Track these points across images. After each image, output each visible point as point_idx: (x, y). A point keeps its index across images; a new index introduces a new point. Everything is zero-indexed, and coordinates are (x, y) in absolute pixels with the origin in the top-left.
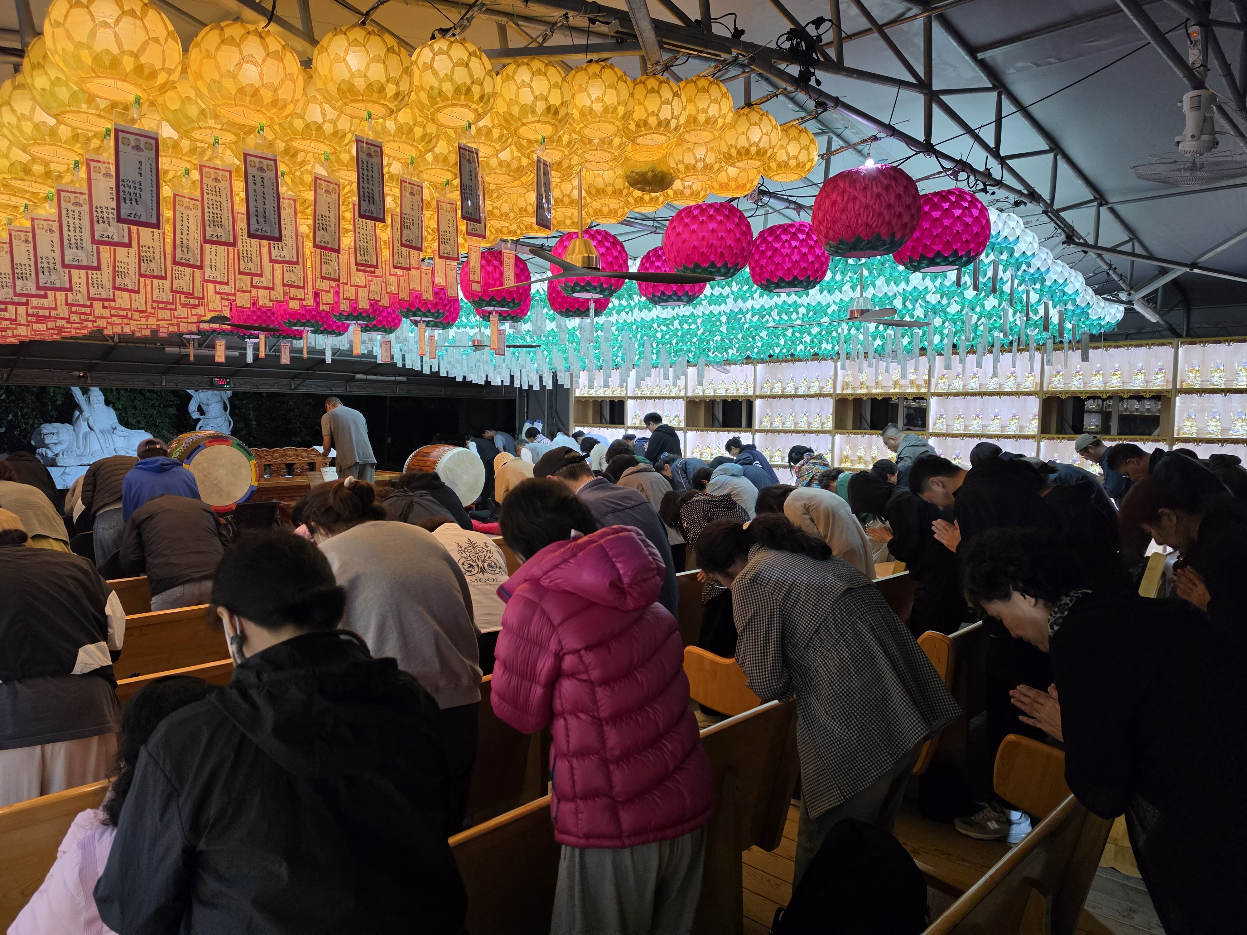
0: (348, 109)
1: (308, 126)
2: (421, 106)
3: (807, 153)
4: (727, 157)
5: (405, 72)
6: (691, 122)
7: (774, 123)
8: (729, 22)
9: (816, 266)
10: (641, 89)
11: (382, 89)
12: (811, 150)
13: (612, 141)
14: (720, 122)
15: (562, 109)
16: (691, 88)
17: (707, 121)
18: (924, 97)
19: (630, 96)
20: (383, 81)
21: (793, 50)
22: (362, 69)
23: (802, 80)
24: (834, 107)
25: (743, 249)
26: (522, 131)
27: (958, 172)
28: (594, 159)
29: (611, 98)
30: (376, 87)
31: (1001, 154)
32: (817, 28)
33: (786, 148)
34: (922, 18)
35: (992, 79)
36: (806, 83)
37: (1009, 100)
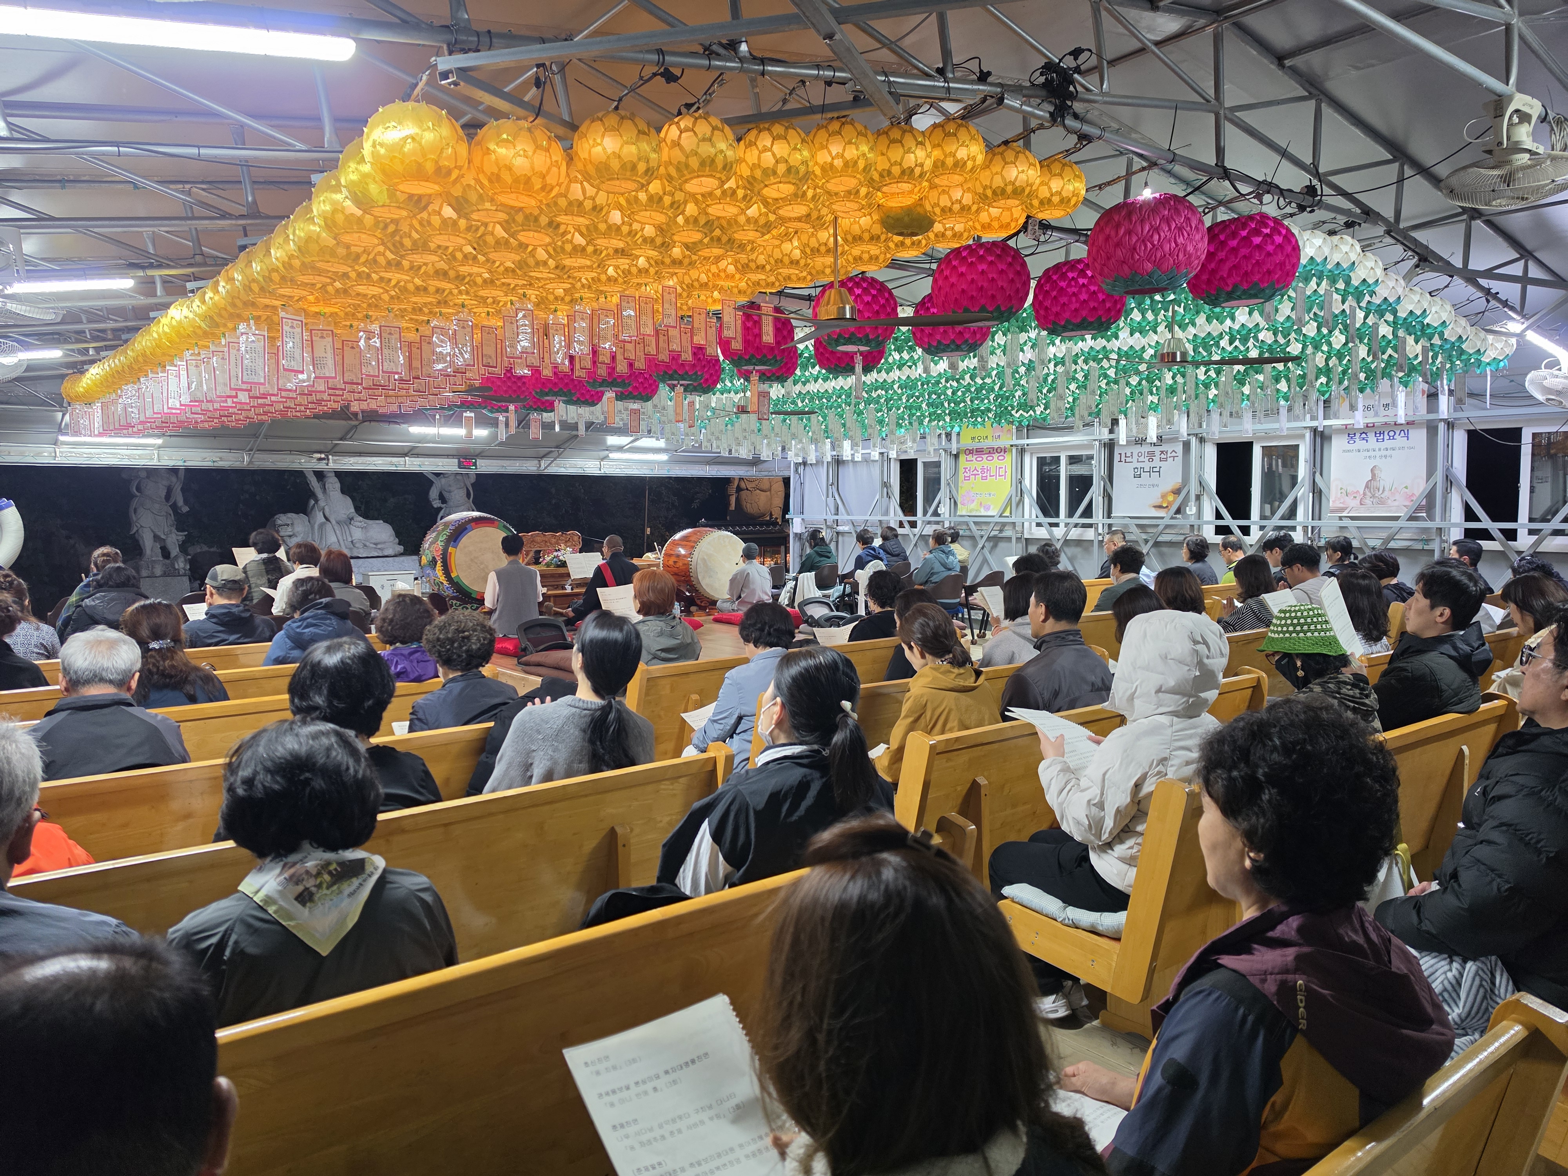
0: (603, 186)
1: (570, 204)
2: (670, 178)
3: (1071, 188)
4: (983, 198)
5: (655, 151)
6: (939, 166)
7: (1032, 160)
8: (974, 66)
9: (1108, 305)
10: (884, 140)
11: (634, 167)
12: (1077, 185)
13: (858, 191)
14: (970, 164)
15: (802, 169)
16: (939, 132)
17: (956, 164)
18: (1212, 117)
19: (871, 149)
20: (635, 160)
21: (1047, 85)
22: (617, 151)
23: (1059, 114)
24: (1100, 138)
25: (1017, 291)
26: (765, 191)
27: (1262, 195)
28: (843, 209)
29: (851, 153)
30: (629, 166)
31: (1321, 171)
32: (1076, 59)
33: (1047, 184)
34: (1210, 30)
35: (1307, 85)
36: (1063, 118)
37: (1329, 105)
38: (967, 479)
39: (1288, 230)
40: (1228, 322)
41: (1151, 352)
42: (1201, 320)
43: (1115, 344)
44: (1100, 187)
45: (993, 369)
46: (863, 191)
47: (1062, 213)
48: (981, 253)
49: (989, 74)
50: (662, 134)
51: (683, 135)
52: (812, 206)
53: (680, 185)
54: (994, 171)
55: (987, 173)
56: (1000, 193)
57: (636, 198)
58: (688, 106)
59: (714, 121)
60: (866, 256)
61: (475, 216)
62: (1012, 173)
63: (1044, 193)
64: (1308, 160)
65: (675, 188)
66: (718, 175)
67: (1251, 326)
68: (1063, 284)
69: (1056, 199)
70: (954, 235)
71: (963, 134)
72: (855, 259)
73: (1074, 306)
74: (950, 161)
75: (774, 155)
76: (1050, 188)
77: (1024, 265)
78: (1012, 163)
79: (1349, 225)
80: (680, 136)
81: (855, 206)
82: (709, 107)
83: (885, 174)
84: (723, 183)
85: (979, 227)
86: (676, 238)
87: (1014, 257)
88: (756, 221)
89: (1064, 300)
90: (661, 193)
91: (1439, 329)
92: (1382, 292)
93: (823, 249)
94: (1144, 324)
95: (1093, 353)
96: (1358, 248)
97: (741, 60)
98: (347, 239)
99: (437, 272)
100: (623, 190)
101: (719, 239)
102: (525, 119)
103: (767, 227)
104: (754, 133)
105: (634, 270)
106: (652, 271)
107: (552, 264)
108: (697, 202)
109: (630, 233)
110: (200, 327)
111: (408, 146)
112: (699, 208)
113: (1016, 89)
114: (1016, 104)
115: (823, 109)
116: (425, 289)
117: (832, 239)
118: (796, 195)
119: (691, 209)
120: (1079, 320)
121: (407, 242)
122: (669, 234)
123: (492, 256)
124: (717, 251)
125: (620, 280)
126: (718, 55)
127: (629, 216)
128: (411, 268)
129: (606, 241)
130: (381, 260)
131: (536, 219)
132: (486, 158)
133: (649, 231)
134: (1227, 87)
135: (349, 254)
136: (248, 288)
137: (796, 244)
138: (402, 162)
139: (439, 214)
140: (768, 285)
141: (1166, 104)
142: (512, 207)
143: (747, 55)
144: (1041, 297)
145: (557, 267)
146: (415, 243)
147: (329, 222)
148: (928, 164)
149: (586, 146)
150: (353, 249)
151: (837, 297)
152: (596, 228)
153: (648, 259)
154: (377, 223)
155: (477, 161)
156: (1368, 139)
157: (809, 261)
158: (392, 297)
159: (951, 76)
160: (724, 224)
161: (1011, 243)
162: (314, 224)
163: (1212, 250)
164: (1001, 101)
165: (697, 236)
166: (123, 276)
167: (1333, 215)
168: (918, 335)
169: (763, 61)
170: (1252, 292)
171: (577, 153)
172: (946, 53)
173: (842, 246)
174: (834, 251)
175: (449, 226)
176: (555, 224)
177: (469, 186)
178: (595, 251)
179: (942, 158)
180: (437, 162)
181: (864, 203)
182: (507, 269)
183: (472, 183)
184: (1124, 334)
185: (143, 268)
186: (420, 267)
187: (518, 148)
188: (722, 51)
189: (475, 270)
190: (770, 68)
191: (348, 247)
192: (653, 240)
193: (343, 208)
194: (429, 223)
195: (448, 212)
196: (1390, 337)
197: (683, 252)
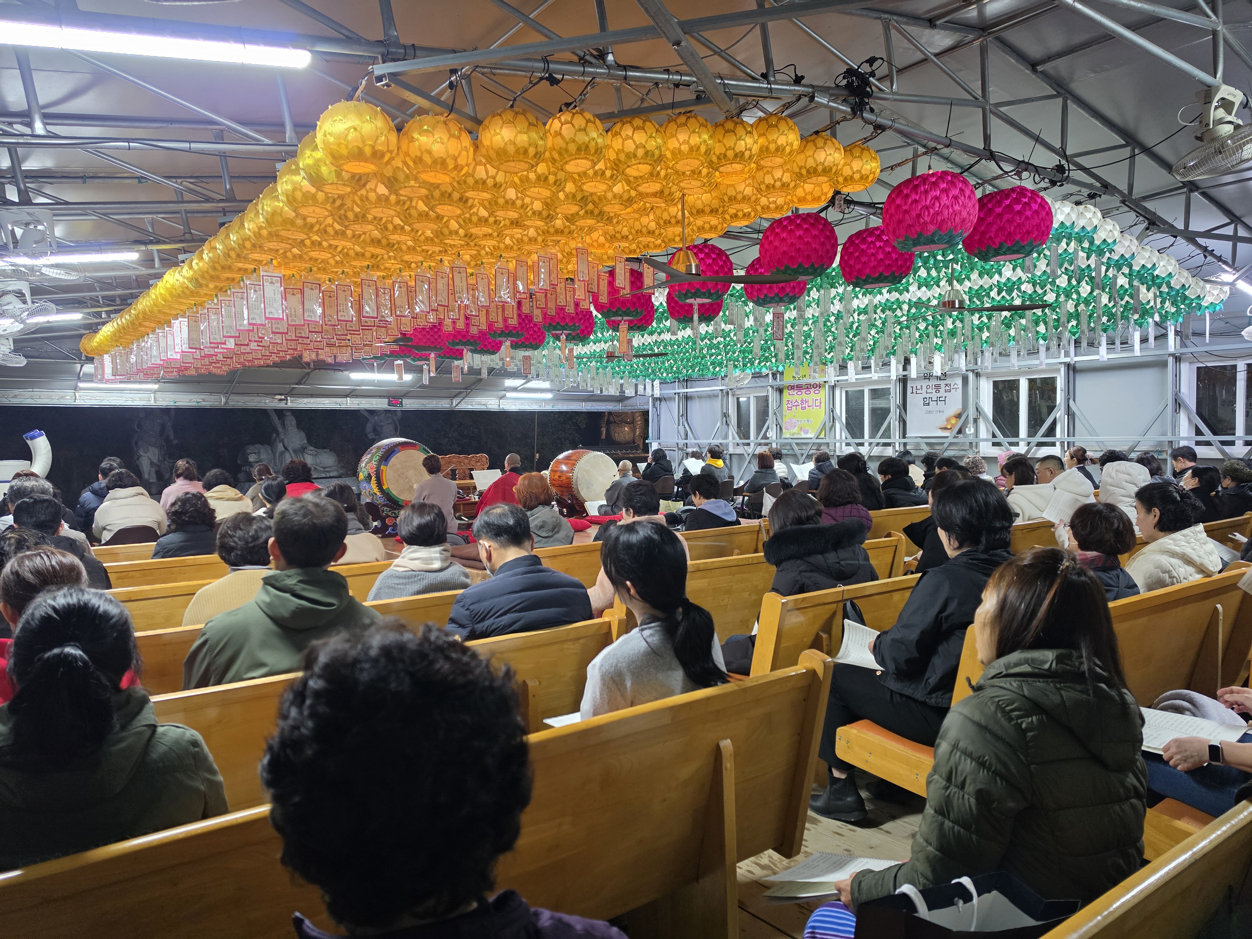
0: (503, 167)
1: (477, 182)
2: (554, 161)
3: (869, 167)
4: (799, 176)
5: (542, 138)
6: (764, 151)
7: (837, 145)
8: (790, 71)
9: (900, 263)
10: (720, 130)
11: (526, 152)
12: (874, 165)
13: (700, 172)
14: (788, 149)
15: (657, 152)
16: (763, 124)
17: (777, 149)
18: (980, 111)
19: (711, 137)
20: (526, 145)
21: (849, 86)
22: (512, 139)
23: (858, 109)
24: (890, 127)
25: (828, 251)
26: (628, 171)
27: (1022, 172)
28: (689, 186)
29: (695, 140)
30: (522, 151)
31: (1068, 153)
32: (871, 66)
33: (849, 165)
34: (977, 43)
35: (1055, 87)
36: (862, 111)
37: (1074, 102)
38: (789, 409)
39: (1042, 199)
40: (996, 277)
41: (934, 302)
42: (974, 276)
43: (906, 296)
44: (892, 168)
45: (809, 319)
46: (705, 171)
47: (862, 187)
48: (798, 222)
49: (802, 77)
50: (547, 127)
51: (564, 127)
52: (664, 183)
53: (562, 166)
54: (808, 155)
55: (802, 156)
56: (813, 172)
57: (527, 177)
58: (568, 105)
59: (588, 116)
60: (707, 226)
61: (402, 192)
62: (821, 156)
63: (847, 171)
64: (1058, 145)
65: (557, 169)
66: (591, 158)
67: (1014, 279)
68: (863, 247)
69: (857, 176)
70: (777, 208)
71: (783, 126)
72: (698, 228)
73: (873, 264)
74: (772, 147)
75: (634, 142)
76: (852, 168)
77: (833, 231)
78: (821, 148)
79: (1092, 196)
80: (561, 128)
81: (698, 183)
82: (583, 106)
83: (722, 157)
84: (595, 164)
85: (796, 200)
86: (558, 210)
87: (824, 225)
88: (621, 197)
89: (864, 259)
90: (547, 173)
91: (1167, 279)
92: (1120, 250)
93: (673, 221)
94: (929, 280)
95: (889, 304)
96: (1099, 215)
97: (608, 67)
98: (304, 211)
99: (372, 241)
100: (517, 170)
101: (592, 212)
102: (442, 114)
103: (630, 201)
104: (619, 125)
105: (526, 239)
106: (540, 239)
107: (461, 232)
108: (574, 181)
109: (522, 206)
110: (187, 288)
111: (351, 134)
112: (576, 186)
113: (824, 90)
114: (824, 101)
115: (673, 106)
116: (363, 255)
117: (680, 213)
118: (651, 174)
119: (570, 187)
120: (877, 275)
121: (350, 215)
122: (553, 208)
123: (417, 226)
124: (590, 222)
125: (515, 247)
126: (590, 63)
127: (522, 193)
128: (354, 236)
129: (504, 212)
130: (330, 230)
131: (450, 195)
132: (411, 144)
133: (537, 206)
134: (991, 88)
135: (305, 225)
136: (227, 255)
137: (652, 217)
138: (347, 147)
139: (375, 191)
140: (630, 252)
141: (943, 101)
142: (432, 184)
143: (613, 63)
144: (846, 258)
145: (466, 236)
146: (356, 216)
147: (291, 198)
148: (755, 149)
149: (488, 135)
150: (309, 220)
151: (685, 259)
152: (496, 203)
153: (537, 228)
154: (327, 198)
155: (404, 147)
156: (1106, 129)
157: (662, 231)
158: (337, 262)
159: (772, 79)
160: (596, 200)
161: (823, 215)
162: (279, 201)
163: (982, 216)
164: (812, 98)
165: (574, 209)
166: (131, 250)
167: (1078, 188)
168: (749, 290)
169: (625, 68)
170: (1015, 249)
171: (481, 141)
172: (769, 62)
173: (688, 218)
174: (680, 222)
175: (383, 200)
176: (464, 199)
177: (398, 168)
178: (496, 222)
179: (766, 144)
180: (373, 147)
181: (705, 181)
182: (427, 239)
183: (400, 165)
184: (912, 289)
185: (145, 243)
186: (360, 236)
187: (436, 137)
188: (593, 60)
189: (403, 238)
190: (631, 73)
191: (304, 219)
192: (540, 213)
193: (301, 186)
194: (367, 199)
195: (382, 190)
196: (1127, 286)
197: (563, 223)
